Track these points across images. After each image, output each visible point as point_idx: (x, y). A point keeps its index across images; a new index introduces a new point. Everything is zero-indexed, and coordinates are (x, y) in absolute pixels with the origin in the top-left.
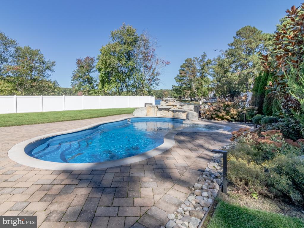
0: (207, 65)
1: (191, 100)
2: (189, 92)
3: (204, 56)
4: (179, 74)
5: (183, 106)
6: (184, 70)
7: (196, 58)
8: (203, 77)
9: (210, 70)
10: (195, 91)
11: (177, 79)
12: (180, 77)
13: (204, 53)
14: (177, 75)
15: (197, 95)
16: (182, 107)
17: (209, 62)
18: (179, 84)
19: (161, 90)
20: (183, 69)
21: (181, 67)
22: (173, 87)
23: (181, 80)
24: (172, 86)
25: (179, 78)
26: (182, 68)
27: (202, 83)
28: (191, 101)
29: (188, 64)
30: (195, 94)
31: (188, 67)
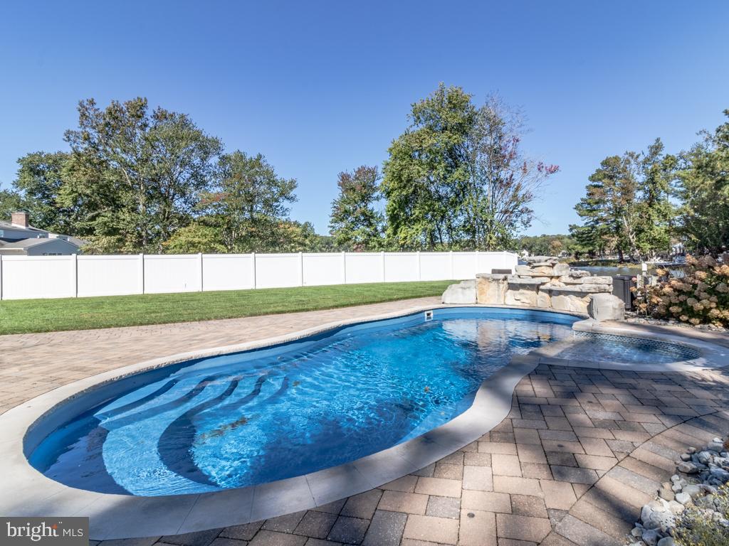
0: (665, 170)
1: (622, 261)
2: (614, 239)
3: (656, 149)
4: (585, 197)
5: (580, 278)
6: (599, 186)
7: (632, 155)
8: (652, 201)
9: (673, 182)
10: (631, 237)
11: (580, 207)
12: (589, 204)
13: (658, 140)
14: (582, 199)
15: (638, 247)
16: (576, 281)
17: (670, 163)
18: (586, 221)
19: (544, 236)
20: (596, 183)
21: (592, 178)
22: (571, 230)
23: (591, 211)
24: (570, 226)
25: (587, 207)
26: (594, 181)
27: (649, 215)
28: (620, 263)
29: (611, 170)
30: (631, 244)
31: (611, 178)
